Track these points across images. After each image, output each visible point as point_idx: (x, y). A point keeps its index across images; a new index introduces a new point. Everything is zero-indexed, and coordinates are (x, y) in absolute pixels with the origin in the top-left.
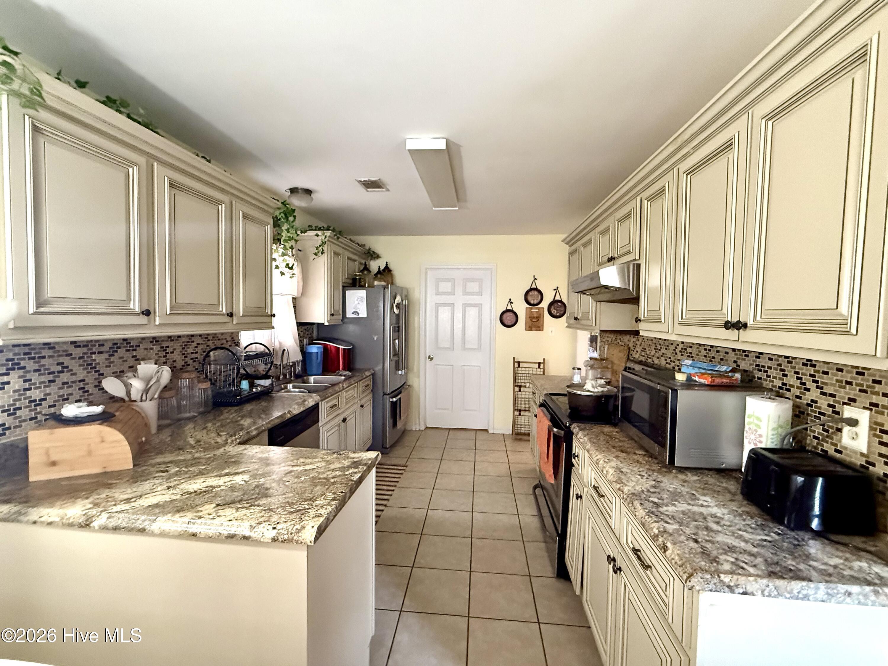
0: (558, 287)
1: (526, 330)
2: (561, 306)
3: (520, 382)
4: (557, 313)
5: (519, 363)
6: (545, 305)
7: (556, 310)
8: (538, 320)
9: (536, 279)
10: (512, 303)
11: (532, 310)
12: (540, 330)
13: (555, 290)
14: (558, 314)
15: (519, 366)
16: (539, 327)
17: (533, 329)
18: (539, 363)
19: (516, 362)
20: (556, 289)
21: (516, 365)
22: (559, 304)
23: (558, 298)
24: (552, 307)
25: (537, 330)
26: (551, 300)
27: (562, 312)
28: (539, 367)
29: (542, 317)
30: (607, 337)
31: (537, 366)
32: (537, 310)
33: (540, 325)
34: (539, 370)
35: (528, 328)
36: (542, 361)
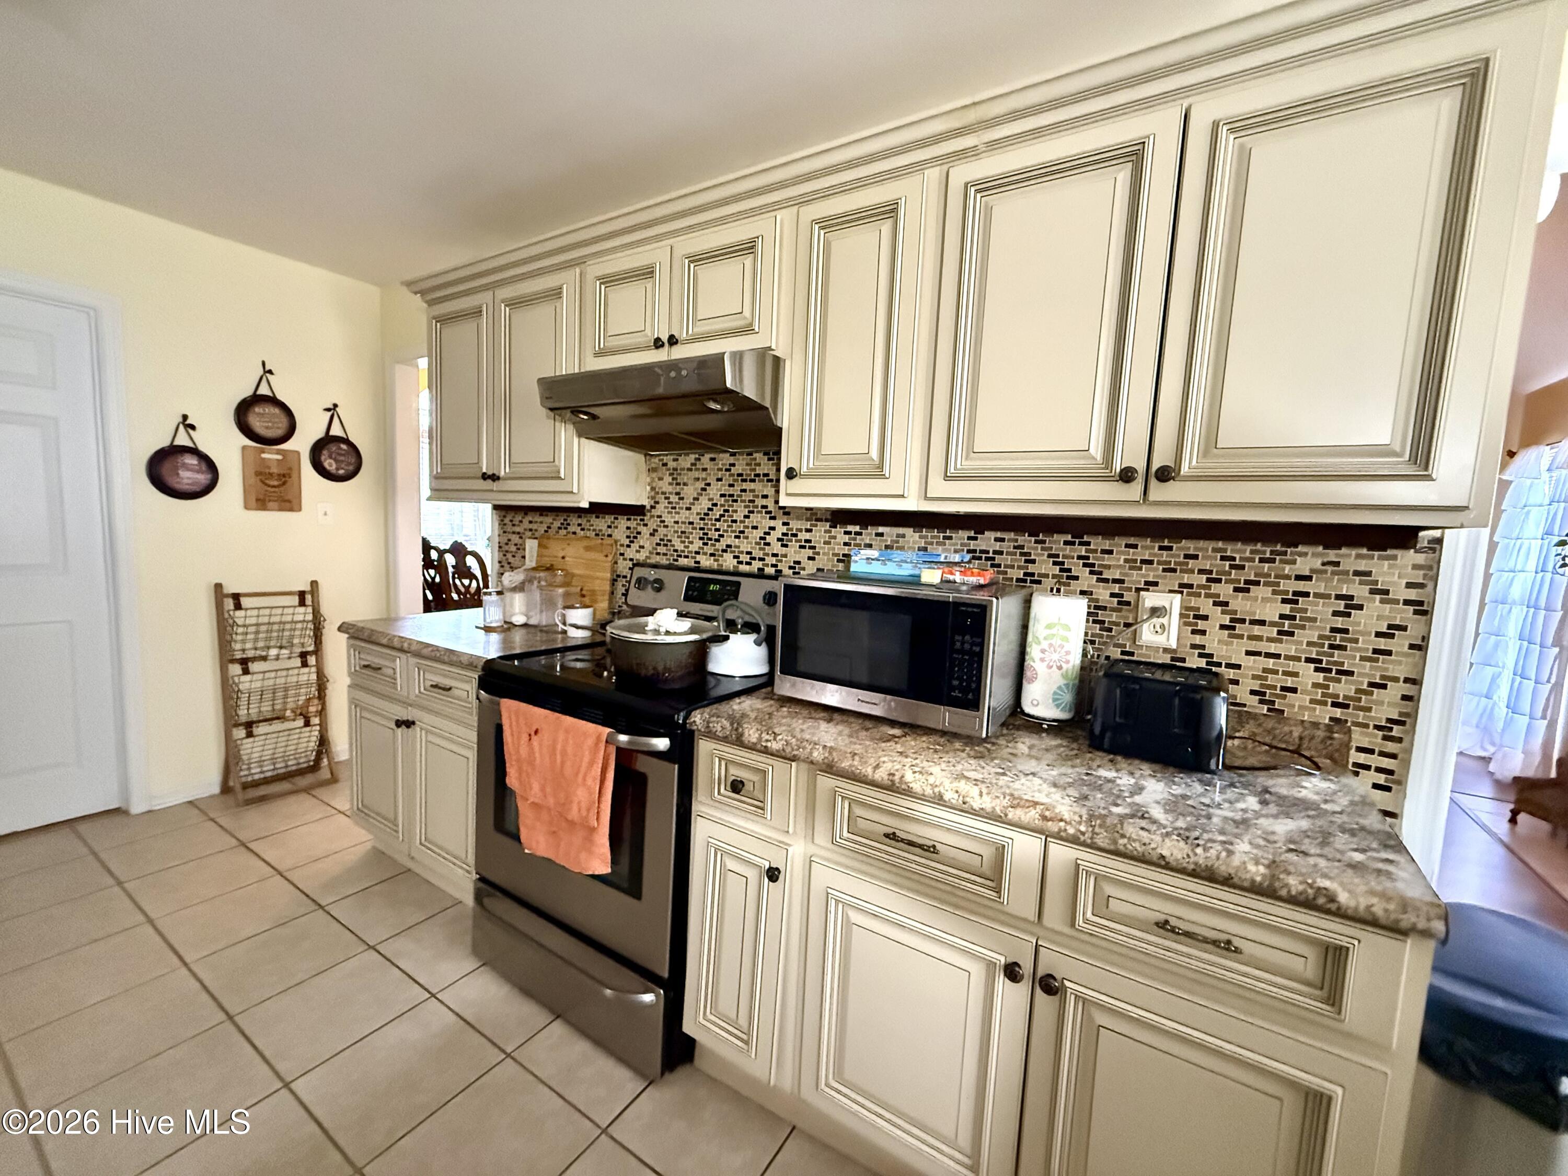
0: (335, 406)
1: (247, 507)
2: (347, 453)
3: (242, 646)
4: (337, 469)
5: (236, 597)
6: (301, 443)
7: (335, 460)
8: (284, 483)
9: (270, 372)
10: (193, 427)
11: (263, 456)
12: (291, 510)
13: (328, 410)
14: (341, 472)
15: (238, 606)
16: (289, 501)
17: (271, 504)
18: (302, 594)
19: (227, 596)
20: (333, 409)
21: (229, 604)
22: (344, 447)
23: (336, 431)
24: (325, 452)
25: (281, 509)
26: (320, 433)
27: (351, 468)
28: (302, 603)
29: (294, 475)
30: (530, 522)
31: (295, 600)
32: (279, 457)
33: (289, 497)
34: (302, 609)
35: (253, 503)
36: (307, 588)
